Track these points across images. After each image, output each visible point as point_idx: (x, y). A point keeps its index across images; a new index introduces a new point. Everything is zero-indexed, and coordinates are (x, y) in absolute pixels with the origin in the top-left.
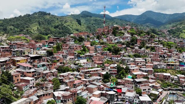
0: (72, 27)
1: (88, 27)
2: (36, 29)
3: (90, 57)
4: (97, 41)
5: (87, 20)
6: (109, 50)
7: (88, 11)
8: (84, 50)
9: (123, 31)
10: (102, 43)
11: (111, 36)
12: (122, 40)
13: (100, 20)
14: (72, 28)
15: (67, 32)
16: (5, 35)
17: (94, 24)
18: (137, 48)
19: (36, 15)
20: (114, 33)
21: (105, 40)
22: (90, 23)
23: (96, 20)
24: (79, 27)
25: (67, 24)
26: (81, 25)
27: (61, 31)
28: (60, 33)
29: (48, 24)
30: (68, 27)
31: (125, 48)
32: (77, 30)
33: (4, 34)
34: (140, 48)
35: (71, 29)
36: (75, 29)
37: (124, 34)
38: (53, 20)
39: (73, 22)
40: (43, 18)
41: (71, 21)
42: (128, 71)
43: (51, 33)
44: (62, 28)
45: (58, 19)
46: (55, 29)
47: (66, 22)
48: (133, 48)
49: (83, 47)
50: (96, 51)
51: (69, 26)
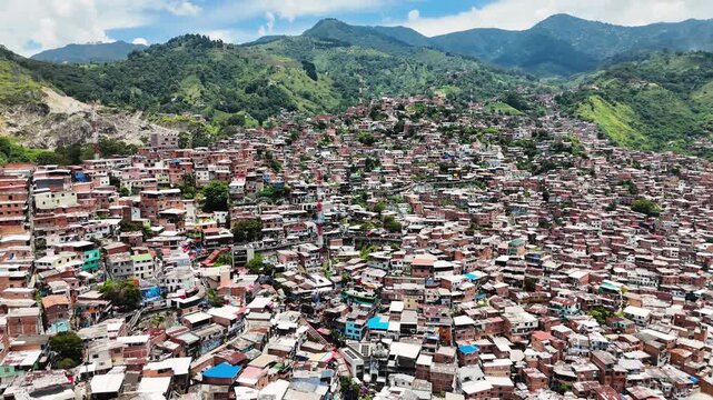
0: (291, 86)
1: (336, 85)
2: (198, 94)
3: (335, 148)
4: (345, 128)
5: (334, 59)
6: (361, 140)
7: (340, 20)
8: (327, 140)
9: (386, 112)
10: (353, 131)
11: (367, 121)
12: (382, 127)
13: (378, 59)
14: (290, 89)
15: (279, 104)
16: (139, 113)
17: (358, 71)
18: (400, 138)
19: (179, 49)
20: (373, 116)
21: (356, 127)
22: (343, 70)
23: (362, 59)
24: (310, 87)
25: (278, 76)
26: (315, 78)
27: (265, 99)
28: (263, 107)
29: (224, 78)
30: (281, 86)
31: (383, 138)
32: (306, 96)
33: (134, 111)
34: (405, 138)
35: (290, 93)
36: (299, 93)
37: (387, 117)
38: (236, 67)
39: (293, 70)
40: (206, 60)
41: (286, 66)
42: (378, 163)
43: (243, 106)
44: (267, 92)
45: (247, 62)
46: (249, 96)
47: (272, 71)
48: (395, 138)
49: (325, 135)
50: (342, 141)
51: (282, 83)
